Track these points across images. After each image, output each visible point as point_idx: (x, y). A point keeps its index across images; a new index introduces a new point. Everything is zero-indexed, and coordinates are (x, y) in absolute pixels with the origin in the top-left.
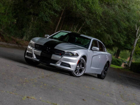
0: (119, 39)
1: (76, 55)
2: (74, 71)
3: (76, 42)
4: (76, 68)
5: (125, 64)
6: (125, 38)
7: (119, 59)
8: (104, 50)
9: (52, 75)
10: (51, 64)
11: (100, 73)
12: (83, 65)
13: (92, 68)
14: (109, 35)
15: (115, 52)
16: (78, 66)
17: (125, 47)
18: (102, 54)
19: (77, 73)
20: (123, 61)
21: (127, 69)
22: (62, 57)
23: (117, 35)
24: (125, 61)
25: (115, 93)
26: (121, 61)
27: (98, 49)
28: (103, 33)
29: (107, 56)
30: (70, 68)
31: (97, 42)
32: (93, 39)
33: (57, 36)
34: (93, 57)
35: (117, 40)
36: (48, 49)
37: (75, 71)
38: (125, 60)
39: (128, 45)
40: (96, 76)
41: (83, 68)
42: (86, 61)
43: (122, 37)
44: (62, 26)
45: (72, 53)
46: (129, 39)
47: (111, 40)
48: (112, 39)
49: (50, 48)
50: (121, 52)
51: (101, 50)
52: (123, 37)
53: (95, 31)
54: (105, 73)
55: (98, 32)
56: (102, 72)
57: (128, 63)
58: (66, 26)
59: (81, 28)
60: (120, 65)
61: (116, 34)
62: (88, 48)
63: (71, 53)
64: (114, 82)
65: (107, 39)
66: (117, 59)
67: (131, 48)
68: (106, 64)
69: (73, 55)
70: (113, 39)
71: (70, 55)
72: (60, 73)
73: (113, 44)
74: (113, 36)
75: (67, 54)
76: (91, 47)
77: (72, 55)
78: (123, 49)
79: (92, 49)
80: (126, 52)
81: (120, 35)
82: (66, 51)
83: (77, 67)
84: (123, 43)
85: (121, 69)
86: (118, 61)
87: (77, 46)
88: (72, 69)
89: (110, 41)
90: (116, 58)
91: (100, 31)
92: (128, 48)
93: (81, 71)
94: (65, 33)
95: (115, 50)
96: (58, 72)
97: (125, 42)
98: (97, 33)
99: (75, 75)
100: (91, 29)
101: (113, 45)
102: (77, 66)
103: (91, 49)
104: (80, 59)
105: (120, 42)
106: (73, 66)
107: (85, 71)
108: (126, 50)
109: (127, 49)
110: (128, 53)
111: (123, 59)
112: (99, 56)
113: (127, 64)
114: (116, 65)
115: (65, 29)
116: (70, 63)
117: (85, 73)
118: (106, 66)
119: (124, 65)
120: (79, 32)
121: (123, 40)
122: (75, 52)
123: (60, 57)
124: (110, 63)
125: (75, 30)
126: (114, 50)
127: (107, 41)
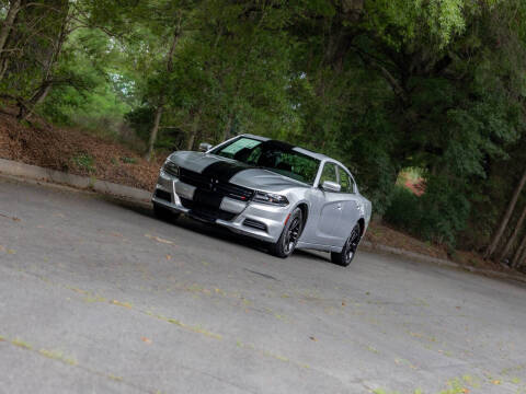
1: (281, 202)
2: (276, 241)
8: (352, 191)
10: (219, 221)
11: (339, 250)
22: (248, 204)
27: (337, 186)
30: (265, 235)
31: (336, 167)
32: (324, 160)
33: (232, 150)
34: (325, 208)
36: (214, 183)
40: (328, 256)
49: (217, 182)
56: (345, 247)
62: (312, 184)
68: (356, 227)
69: (275, 201)
75: (261, 197)
76: (321, 183)
77: (273, 202)
79: (324, 187)
82: (258, 190)
88: (272, 236)
94: (253, 141)
103: (320, 187)
106: (273, 228)
112: (339, 205)
116: (269, 222)
122: (285, 192)
123: (242, 205)
124: (366, 225)
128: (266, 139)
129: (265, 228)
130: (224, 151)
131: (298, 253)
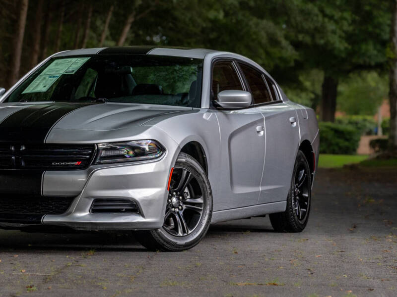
0: (320, 31)
1: (152, 152)
2: (161, 225)
3: (132, 88)
4: (167, 211)
5: (374, 137)
6: (345, 19)
7: (340, 122)
8: (275, 98)
9: (67, 266)
10: (47, 219)
11: (282, 206)
12: (197, 189)
13: (240, 190)
14: (267, 24)
15: (312, 96)
16: (174, 200)
17: (355, 60)
18: (270, 117)
19: (176, 229)
20: (360, 129)
21: (388, 157)
22: (90, 174)
23: (306, 14)
24: (371, 122)
25: (379, 281)
26: (350, 128)
27: (245, 96)
28: (240, 17)
29: (291, 119)
30: (138, 219)
31: (234, 63)
32: (209, 57)
33: (41, 85)
34: (235, 141)
35: (313, 37)
36: (17, 152)
37: (167, 223)
38: (369, 118)
39: (364, 47)
40: (267, 222)
41: (200, 200)
42: (205, 166)
43: (331, 18)
44: (43, 32)
45: (135, 143)
46: (368, 18)
47: (284, 43)
48: (286, 37)
49: (23, 148)
50: (342, 88)
51: (261, 97)
52: (337, 15)
53: (199, 21)
54: (302, 202)
55: (214, 21)
56: (288, 200)
57: (385, 130)
58: (61, 28)
59: (131, 20)
60: (350, 150)
61: (302, 11)
62: (197, 104)
63: (124, 144)
64: (352, 232)
65: (264, 40)
66: (329, 124)
67: (381, 59)
68: (298, 158)
69: (138, 154)
70: (292, 34)
71: (123, 156)
72: (99, 250)
73: (296, 61)
74: (287, 22)
75: (110, 153)
76: (213, 98)
77: (136, 155)
78: (349, 72)
79: (221, 103)
80: (364, 80)
81: (322, 11)
82: (102, 143)
83: (169, 206)
84: (341, 45)
85: (363, 164)
86: (339, 133)
87: (146, 106)
88: (152, 218)
89: (282, 48)
90: (324, 119)
91: (221, 15)
92: (367, 60)
93: (191, 216)
94: (74, 60)
95: (313, 84)
96: (89, 249)
97: (349, 38)
98: (210, 25)
99: (168, 242)
100: (177, 14)
101: (299, 66)
102: (170, 198)
103: (214, 106)
104: (177, 163)
105: (327, 43)
106: (150, 202)
107: (210, 215)
108: (365, 74)
109: (368, 68)
110: (373, 84)
111: (358, 118)
112: (258, 128)
113: (380, 135)
114: (334, 152)
115: (59, 43)
116: (137, 194)
117: (212, 221)
118: (299, 167)
119: (373, 144)
120: (127, 40)
121: (338, 31)
122: (144, 137)
123: (79, 177)
124: (315, 150)
125: (104, 36)
126: (307, 84)
127: (268, 54)
128: (95, 51)
129: (133, 207)
130: (28, 90)
131: (216, 230)
